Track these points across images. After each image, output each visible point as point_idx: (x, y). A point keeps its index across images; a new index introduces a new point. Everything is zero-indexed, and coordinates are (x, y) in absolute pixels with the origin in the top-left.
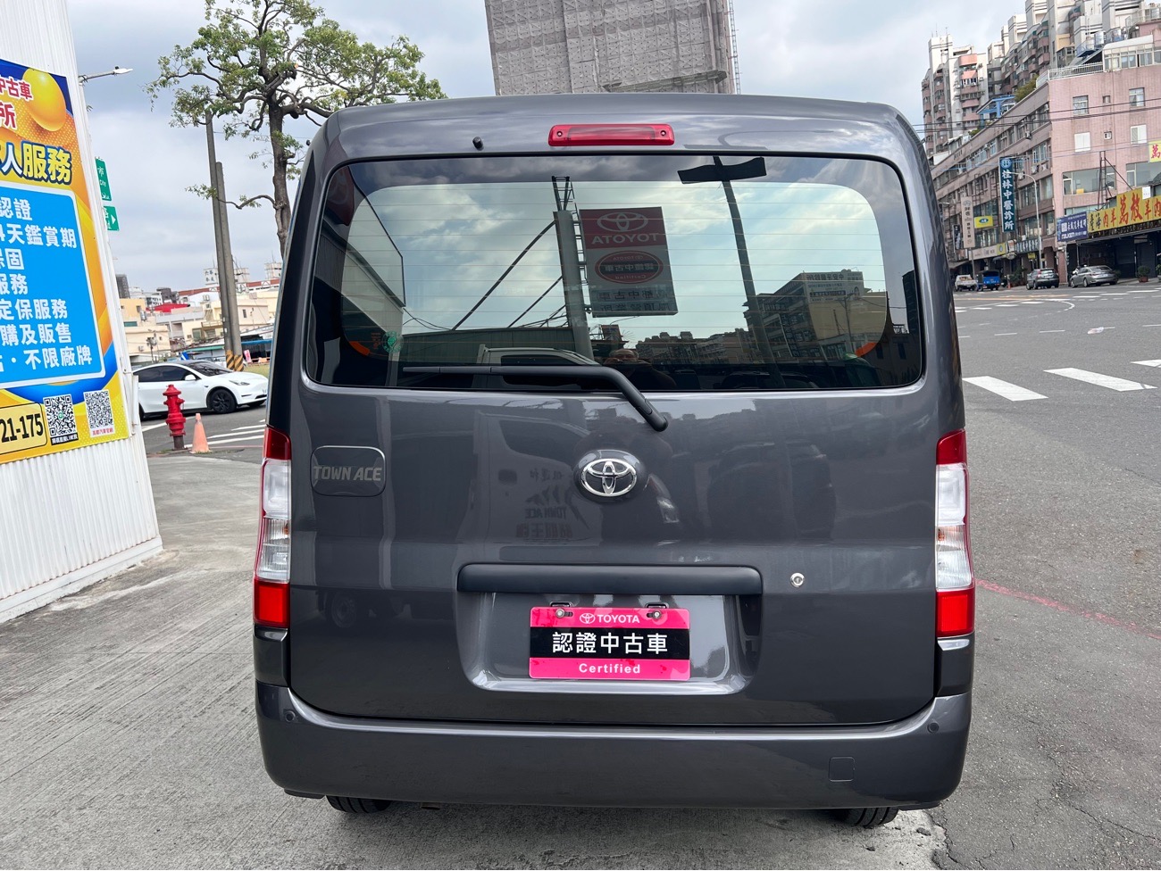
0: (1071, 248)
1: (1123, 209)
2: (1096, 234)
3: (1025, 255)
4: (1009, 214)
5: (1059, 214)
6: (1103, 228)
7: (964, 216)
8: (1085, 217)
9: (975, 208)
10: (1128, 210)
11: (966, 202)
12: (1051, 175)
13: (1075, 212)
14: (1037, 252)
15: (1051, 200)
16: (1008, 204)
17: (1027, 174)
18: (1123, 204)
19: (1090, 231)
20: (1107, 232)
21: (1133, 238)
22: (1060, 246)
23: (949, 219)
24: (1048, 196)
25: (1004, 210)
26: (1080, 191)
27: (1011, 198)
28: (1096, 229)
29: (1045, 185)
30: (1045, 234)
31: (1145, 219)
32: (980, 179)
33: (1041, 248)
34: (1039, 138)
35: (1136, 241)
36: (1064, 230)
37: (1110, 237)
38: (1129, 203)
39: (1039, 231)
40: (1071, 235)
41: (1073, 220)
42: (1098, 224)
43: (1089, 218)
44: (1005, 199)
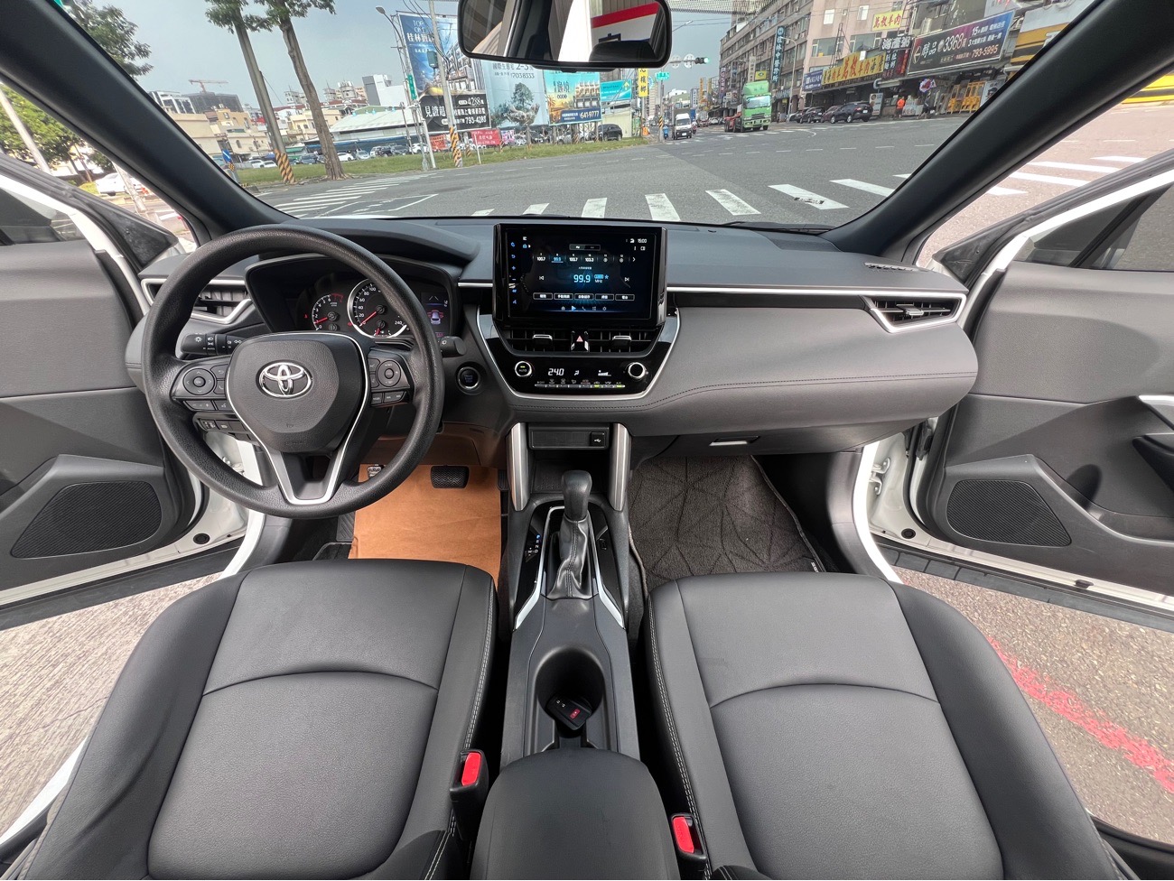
0: (808, 96)
1: (846, 68)
2: (826, 86)
3: (781, 100)
4: (776, 70)
5: (806, 71)
6: (831, 82)
7: (750, 71)
8: (821, 74)
9: (757, 65)
10: (849, 69)
11: (753, 61)
12: (806, 42)
13: (816, 69)
14: (788, 99)
15: (803, 60)
16: (777, 63)
17: (792, 41)
18: (847, 64)
19: (822, 83)
20: (833, 85)
21: (845, 89)
22: (803, 94)
23: (740, 74)
24: (802, 57)
25: (774, 67)
26: (821, 54)
27: (780, 58)
28: (827, 83)
29: (801, 49)
30: (795, 86)
31: (858, 76)
32: (763, 43)
33: (791, 96)
34: (804, 12)
35: (848, 92)
36: (807, 82)
37: (834, 88)
38: (850, 63)
39: (792, 83)
40: (811, 86)
41: (815, 75)
42: (829, 79)
43: (824, 73)
44: (776, 59)
